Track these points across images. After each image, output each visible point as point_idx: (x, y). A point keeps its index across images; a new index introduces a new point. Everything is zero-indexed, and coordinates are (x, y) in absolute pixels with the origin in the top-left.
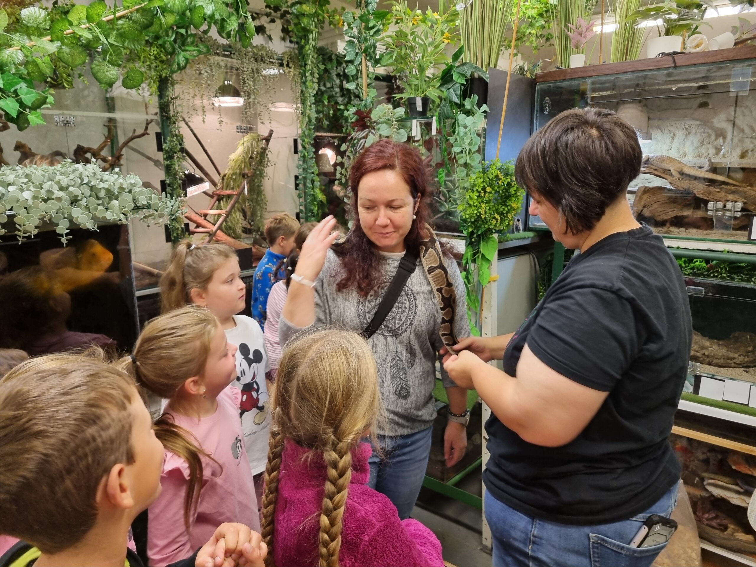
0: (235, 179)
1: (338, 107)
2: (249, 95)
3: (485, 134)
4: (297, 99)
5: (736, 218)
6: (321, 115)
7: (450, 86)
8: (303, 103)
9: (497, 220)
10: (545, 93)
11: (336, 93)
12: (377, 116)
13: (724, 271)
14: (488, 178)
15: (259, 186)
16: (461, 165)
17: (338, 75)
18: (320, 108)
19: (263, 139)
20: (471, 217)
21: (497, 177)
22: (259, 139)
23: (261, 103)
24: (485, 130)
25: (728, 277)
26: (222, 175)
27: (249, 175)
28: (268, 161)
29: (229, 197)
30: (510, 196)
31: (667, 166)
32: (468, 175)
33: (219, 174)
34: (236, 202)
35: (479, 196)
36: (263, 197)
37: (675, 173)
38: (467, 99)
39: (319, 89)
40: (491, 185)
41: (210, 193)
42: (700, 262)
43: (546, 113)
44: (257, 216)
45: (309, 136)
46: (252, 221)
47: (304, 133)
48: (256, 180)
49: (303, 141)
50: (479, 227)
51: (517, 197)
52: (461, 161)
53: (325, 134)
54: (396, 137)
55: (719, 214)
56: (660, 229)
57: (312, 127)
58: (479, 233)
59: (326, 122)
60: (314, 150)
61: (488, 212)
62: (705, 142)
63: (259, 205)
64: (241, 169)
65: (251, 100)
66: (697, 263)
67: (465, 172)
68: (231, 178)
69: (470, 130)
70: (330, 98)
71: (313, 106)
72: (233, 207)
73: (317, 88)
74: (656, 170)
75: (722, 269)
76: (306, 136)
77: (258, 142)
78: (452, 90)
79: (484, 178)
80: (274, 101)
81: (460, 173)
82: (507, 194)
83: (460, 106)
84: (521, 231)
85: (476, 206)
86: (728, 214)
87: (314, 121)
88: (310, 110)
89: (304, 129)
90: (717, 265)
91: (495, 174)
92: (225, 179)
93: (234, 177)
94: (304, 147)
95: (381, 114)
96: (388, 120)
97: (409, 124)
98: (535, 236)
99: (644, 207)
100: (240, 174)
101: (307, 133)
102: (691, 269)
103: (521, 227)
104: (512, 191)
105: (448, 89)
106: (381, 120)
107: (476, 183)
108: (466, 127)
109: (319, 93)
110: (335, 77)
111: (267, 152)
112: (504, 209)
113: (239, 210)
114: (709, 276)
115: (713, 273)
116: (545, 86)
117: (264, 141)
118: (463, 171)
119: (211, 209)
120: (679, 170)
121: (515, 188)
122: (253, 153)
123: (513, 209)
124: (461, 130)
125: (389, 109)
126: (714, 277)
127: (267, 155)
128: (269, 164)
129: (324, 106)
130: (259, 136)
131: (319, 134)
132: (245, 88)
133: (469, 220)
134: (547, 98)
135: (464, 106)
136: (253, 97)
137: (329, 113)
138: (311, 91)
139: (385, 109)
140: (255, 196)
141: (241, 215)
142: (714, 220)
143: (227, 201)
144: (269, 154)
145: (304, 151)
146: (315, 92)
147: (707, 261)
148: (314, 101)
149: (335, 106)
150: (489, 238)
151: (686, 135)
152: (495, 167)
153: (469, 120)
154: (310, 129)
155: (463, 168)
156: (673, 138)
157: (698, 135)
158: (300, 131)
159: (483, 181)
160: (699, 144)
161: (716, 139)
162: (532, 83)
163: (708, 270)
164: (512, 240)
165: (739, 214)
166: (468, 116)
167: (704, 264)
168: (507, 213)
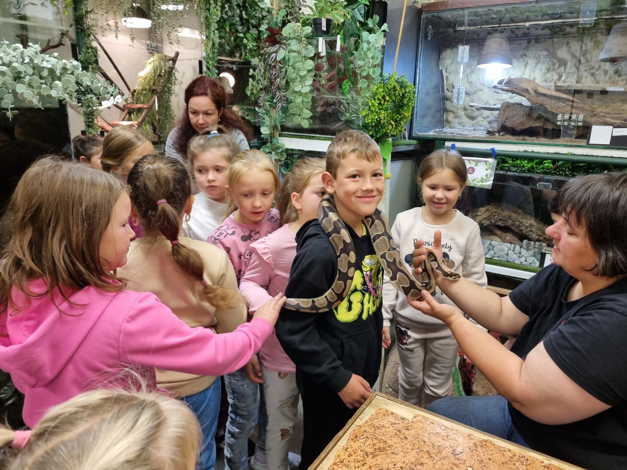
0: (145, 94)
1: (238, 35)
2: (159, 16)
3: (384, 51)
4: (202, 24)
5: (578, 127)
6: (223, 41)
7: (355, 7)
8: (208, 26)
9: (392, 125)
10: (429, 21)
11: (236, 22)
12: (288, 32)
13: (567, 169)
14: (387, 88)
15: (167, 102)
16: (364, 77)
17: (238, 6)
18: (222, 34)
19: (170, 60)
20: (372, 122)
21: (394, 88)
22: (166, 59)
23: (170, 25)
24: (383, 47)
25: (570, 174)
26: (132, 90)
27: (158, 91)
28: (176, 79)
29: (140, 110)
30: (403, 106)
31: (525, 86)
32: (368, 86)
33: (129, 89)
34: (146, 116)
35: (380, 104)
36: (171, 112)
37: (531, 92)
38: (370, 19)
39: (222, 16)
40: (389, 95)
41: (122, 106)
42: (549, 163)
43: (429, 39)
44: (166, 129)
45: (213, 59)
46: (161, 134)
47: (208, 55)
48: (165, 96)
49: (208, 63)
50: (377, 132)
51: (408, 107)
52: (364, 74)
53: (226, 59)
54: (305, 52)
55: (566, 124)
56: (517, 137)
57: (216, 51)
58: (378, 136)
59: (227, 48)
60: (217, 71)
61: (386, 118)
62: (550, 70)
63: (167, 119)
64: (150, 85)
65: (160, 21)
66: (546, 164)
67: (367, 84)
68: (141, 94)
69: (373, 46)
70: (232, 25)
71: (216, 31)
72: (143, 120)
73: (220, 15)
74: (516, 89)
75: (566, 168)
76: (210, 59)
77: (165, 61)
78: (356, 10)
79: (384, 88)
80: (181, 23)
81: (362, 84)
82: (401, 104)
83: (364, 25)
84: (407, 139)
85: (377, 112)
86: (573, 124)
87: (217, 45)
88: (214, 35)
89: (209, 51)
90: (562, 165)
91: (393, 85)
92: (135, 94)
93: (144, 92)
94: (208, 68)
95: (291, 31)
96: (298, 36)
97: (315, 42)
98: (417, 144)
99: (506, 119)
100: (149, 89)
101: (211, 56)
102: (541, 169)
103: (407, 136)
104: (405, 101)
105: (353, 9)
106: (291, 36)
107: (377, 92)
108: (369, 43)
109: (222, 20)
110: (235, 7)
111: (174, 71)
112: (398, 117)
113: (149, 123)
114: (555, 174)
115: (559, 171)
116: (429, 15)
117: (171, 62)
118: (365, 83)
119: (123, 120)
120: (535, 89)
121: (407, 99)
122: (161, 71)
123: (405, 117)
124: (365, 45)
125: (298, 26)
126: (560, 174)
127: (174, 74)
128: (176, 82)
129: (226, 32)
130: (166, 56)
131: (221, 58)
132: (155, 9)
133: (370, 125)
134: (430, 26)
135: (367, 24)
136: (162, 18)
137: (230, 40)
138: (214, 17)
139: (294, 26)
140: (164, 111)
141: (151, 127)
142: (562, 129)
143: (137, 115)
144: (176, 73)
145: (209, 72)
146: (218, 19)
147: (554, 161)
148: (217, 27)
149: (235, 34)
150: (385, 141)
151: (537, 63)
152: (393, 79)
153: (372, 37)
154: (213, 53)
155: (365, 80)
156: (526, 65)
157: (546, 64)
158: (204, 54)
159: (383, 91)
160: (546, 71)
161: (559, 67)
162: (419, 12)
163: (555, 169)
164: (401, 145)
165: (580, 124)
166: (370, 34)
167: (551, 165)
168: (400, 121)
